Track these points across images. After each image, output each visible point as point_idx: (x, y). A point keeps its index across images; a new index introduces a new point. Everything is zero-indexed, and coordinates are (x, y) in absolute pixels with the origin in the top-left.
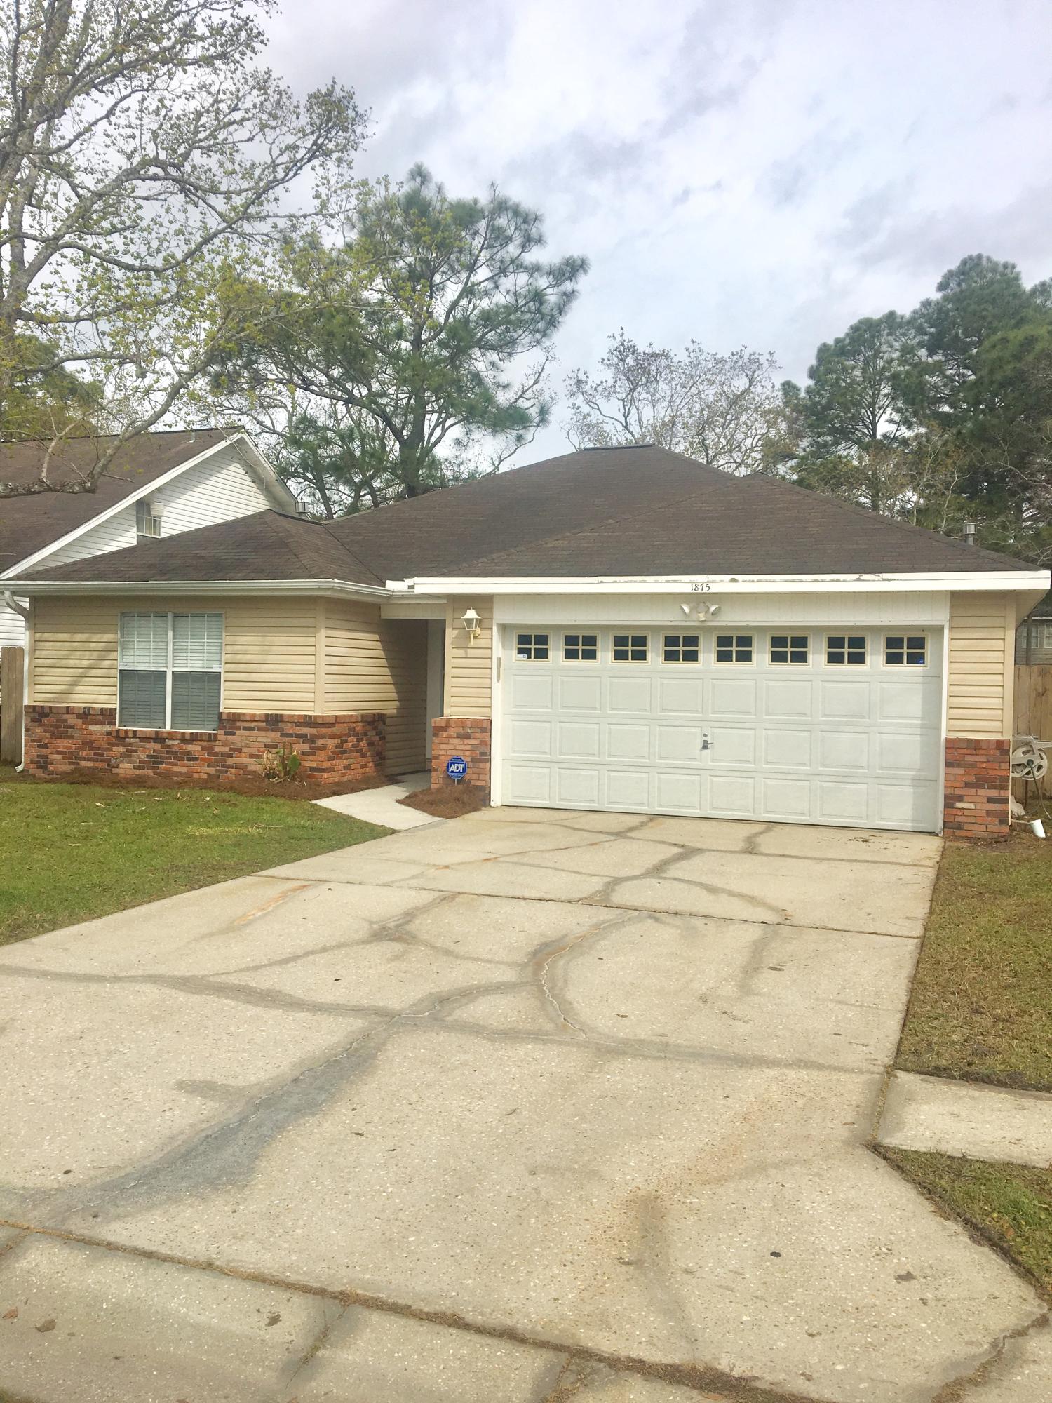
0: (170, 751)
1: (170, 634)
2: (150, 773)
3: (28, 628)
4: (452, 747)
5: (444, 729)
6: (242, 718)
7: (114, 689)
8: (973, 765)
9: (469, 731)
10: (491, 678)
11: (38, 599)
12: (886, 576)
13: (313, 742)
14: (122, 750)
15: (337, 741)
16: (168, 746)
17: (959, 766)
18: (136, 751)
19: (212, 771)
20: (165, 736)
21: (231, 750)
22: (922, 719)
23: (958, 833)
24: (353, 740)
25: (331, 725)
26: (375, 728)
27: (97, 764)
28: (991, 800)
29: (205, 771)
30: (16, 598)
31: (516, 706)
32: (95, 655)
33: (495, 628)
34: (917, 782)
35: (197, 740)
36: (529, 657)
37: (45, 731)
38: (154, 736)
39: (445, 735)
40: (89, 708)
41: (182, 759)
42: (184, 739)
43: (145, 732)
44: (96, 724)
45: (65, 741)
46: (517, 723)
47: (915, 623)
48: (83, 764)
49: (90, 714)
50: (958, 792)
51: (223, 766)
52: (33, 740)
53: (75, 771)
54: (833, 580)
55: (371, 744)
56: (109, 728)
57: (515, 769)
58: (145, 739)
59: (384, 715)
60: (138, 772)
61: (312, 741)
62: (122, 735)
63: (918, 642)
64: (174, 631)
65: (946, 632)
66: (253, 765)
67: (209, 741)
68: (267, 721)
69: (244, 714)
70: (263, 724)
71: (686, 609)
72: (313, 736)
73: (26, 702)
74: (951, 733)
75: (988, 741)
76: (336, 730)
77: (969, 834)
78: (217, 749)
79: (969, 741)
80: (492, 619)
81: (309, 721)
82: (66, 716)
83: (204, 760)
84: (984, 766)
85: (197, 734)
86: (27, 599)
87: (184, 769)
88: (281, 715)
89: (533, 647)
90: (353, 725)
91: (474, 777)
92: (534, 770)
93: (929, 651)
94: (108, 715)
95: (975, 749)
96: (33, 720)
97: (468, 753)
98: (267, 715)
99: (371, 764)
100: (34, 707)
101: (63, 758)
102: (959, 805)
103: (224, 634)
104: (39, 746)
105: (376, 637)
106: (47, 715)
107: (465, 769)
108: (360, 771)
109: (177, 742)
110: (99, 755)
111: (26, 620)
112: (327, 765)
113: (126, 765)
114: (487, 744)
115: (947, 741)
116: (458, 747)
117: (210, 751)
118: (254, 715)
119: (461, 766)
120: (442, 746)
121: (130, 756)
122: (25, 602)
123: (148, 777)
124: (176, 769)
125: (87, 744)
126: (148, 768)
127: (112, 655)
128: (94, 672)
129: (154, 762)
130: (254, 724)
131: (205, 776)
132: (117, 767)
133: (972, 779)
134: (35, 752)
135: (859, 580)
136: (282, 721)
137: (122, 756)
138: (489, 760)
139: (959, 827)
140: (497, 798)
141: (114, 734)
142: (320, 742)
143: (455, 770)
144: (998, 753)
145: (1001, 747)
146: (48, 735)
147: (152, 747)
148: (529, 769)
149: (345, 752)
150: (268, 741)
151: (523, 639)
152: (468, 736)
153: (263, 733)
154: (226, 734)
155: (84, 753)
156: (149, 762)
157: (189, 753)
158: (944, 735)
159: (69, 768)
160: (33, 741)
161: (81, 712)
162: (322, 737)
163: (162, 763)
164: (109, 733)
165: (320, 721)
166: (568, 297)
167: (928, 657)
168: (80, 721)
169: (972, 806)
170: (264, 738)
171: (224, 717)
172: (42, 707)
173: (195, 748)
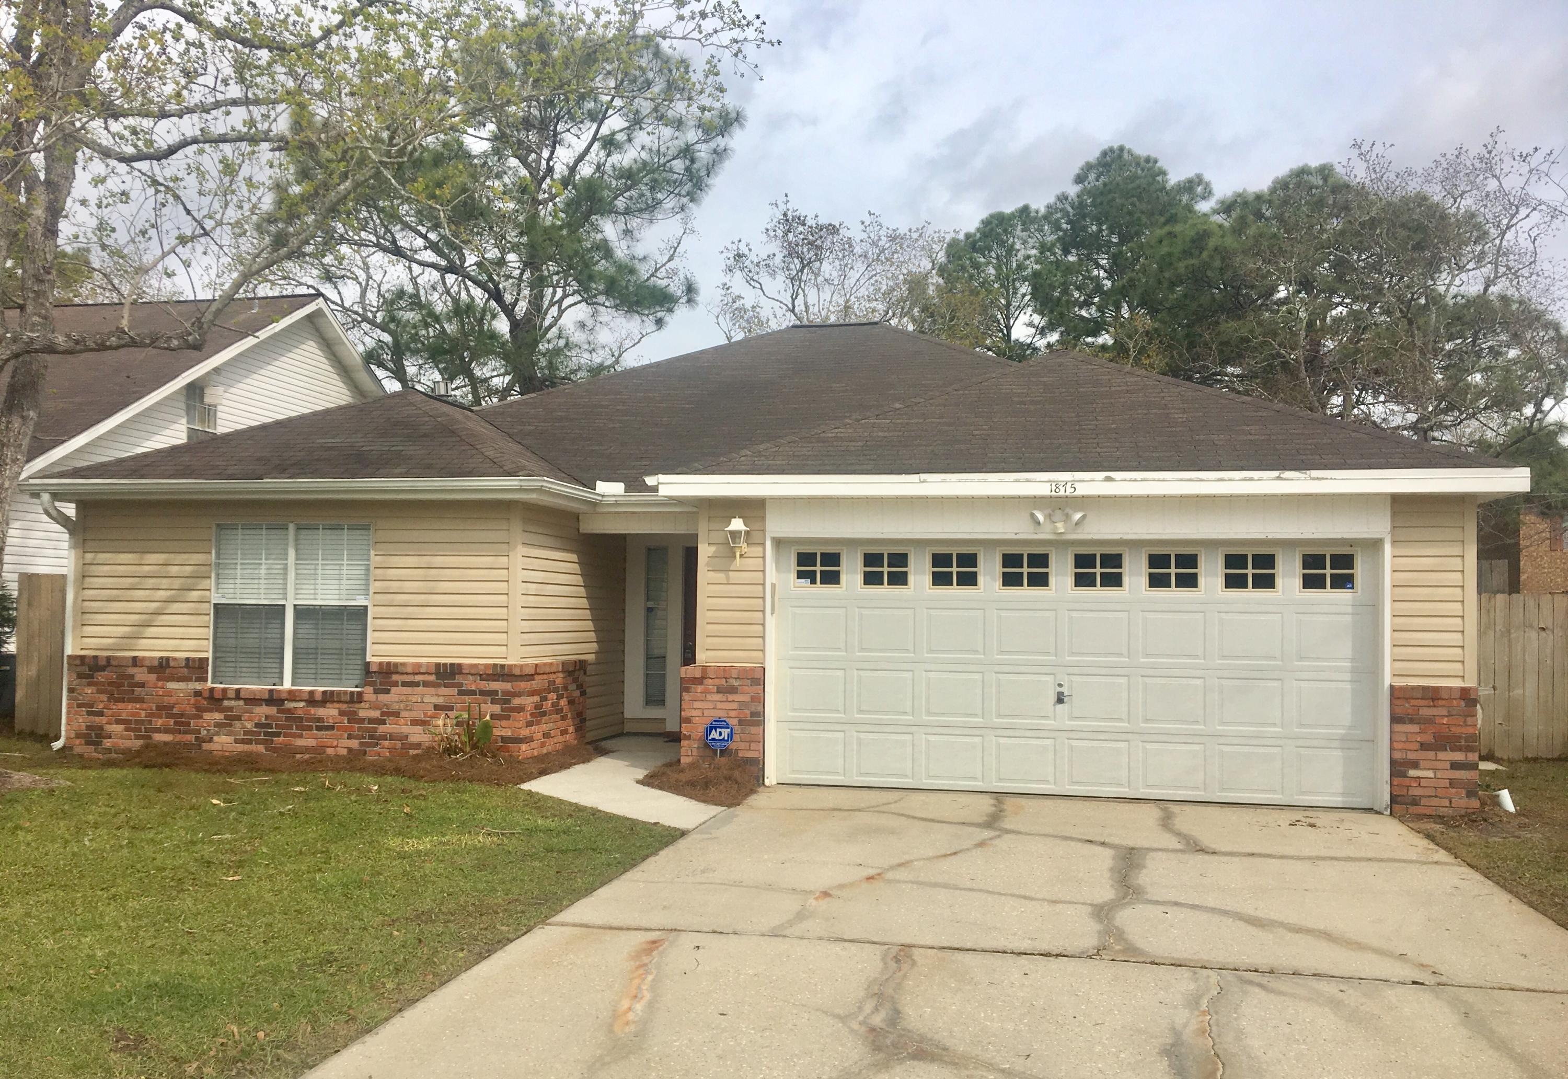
0: (292, 718)
1: (292, 553)
2: (261, 748)
3: (74, 546)
4: (710, 705)
5: (699, 681)
6: (400, 669)
7: (206, 630)
8: (1430, 721)
9: (736, 683)
10: (763, 611)
11: (86, 504)
12: (1315, 473)
13: (508, 701)
14: (218, 716)
15: (536, 699)
16: (289, 711)
17: (1412, 721)
18: (239, 718)
19: (354, 744)
20: (284, 696)
21: (383, 714)
22: (1353, 660)
23: (1413, 809)
24: (553, 696)
25: (530, 677)
26: (575, 680)
27: (179, 737)
28: (1455, 766)
29: (343, 745)
30: (57, 504)
31: (796, 648)
32: (177, 583)
33: (768, 544)
34: (1347, 742)
35: (333, 702)
36: (813, 582)
37: (100, 692)
38: (266, 696)
39: (700, 688)
40: (168, 659)
41: (310, 728)
42: (311, 700)
43: (253, 691)
44: (180, 680)
45: (130, 706)
46: (797, 672)
47: (1346, 536)
48: (159, 737)
49: (168, 666)
50: (1412, 756)
51: (371, 737)
52: (78, 704)
53: (147, 746)
54: (1244, 479)
55: (571, 702)
56: (198, 686)
57: (796, 733)
58: (253, 701)
59: (585, 661)
60: (241, 747)
61: (504, 699)
62: (218, 695)
63: (1346, 561)
64: (297, 550)
65: (1388, 547)
66: (417, 735)
67: (352, 702)
68: (438, 673)
69: (403, 664)
70: (432, 678)
71: (1040, 517)
72: (505, 693)
73: (69, 650)
74: (1396, 678)
75: (1450, 688)
76: (536, 684)
77: (1428, 811)
78: (362, 714)
79: (1424, 689)
80: (764, 531)
81: (501, 673)
82: (131, 671)
83: (345, 729)
84: (1445, 721)
85: (332, 692)
86: (74, 505)
87: (311, 743)
88: (460, 665)
89: (818, 568)
90: (552, 677)
91: (743, 746)
92: (823, 735)
93: (1360, 571)
94: (196, 668)
95: (1433, 700)
96: (80, 676)
97: (733, 714)
98: (438, 665)
99: (571, 729)
100: (82, 658)
101: (126, 730)
102: (1412, 773)
103: (372, 553)
104: (89, 713)
105: (574, 557)
106: (103, 669)
107: (731, 736)
108: (561, 739)
109: (302, 704)
110: (181, 723)
111: (70, 534)
112: (525, 732)
113: (224, 739)
114: (760, 699)
115: (1392, 687)
116: (719, 705)
117: (353, 717)
118: (419, 665)
119: (725, 732)
120: (696, 705)
121: (231, 725)
122: (70, 510)
123: (259, 755)
124: (300, 742)
125: (164, 709)
126: (258, 742)
127: (204, 584)
128: (175, 607)
129: (266, 734)
130: (418, 678)
131: (344, 752)
132: (211, 740)
133: (1428, 738)
134: (82, 721)
135: (1279, 478)
136: (460, 673)
137: (218, 725)
138: (761, 723)
139: (1415, 802)
140: (771, 776)
141: (206, 694)
142: (516, 701)
143: (717, 737)
144: (1463, 703)
145: (1467, 697)
146: (104, 697)
147: (263, 711)
148: (814, 734)
149: (544, 714)
150: (440, 701)
151: (805, 559)
152: (733, 690)
153: (432, 690)
154: (376, 692)
155: (159, 722)
156: (259, 734)
157: (320, 719)
158: (1388, 681)
159: (138, 744)
160: (79, 706)
161: (156, 663)
162: (519, 695)
163: (278, 735)
164: (198, 693)
165: (517, 672)
166: (720, 154)
167: (1358, 580)
168: (153, 677)
169: (1430, 774)
170: (433, 697)
171: (374, 668)
172: (96, 657)
173: (330, 712)
